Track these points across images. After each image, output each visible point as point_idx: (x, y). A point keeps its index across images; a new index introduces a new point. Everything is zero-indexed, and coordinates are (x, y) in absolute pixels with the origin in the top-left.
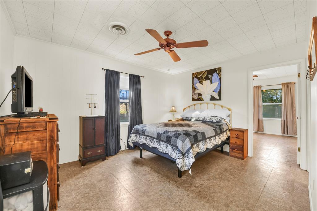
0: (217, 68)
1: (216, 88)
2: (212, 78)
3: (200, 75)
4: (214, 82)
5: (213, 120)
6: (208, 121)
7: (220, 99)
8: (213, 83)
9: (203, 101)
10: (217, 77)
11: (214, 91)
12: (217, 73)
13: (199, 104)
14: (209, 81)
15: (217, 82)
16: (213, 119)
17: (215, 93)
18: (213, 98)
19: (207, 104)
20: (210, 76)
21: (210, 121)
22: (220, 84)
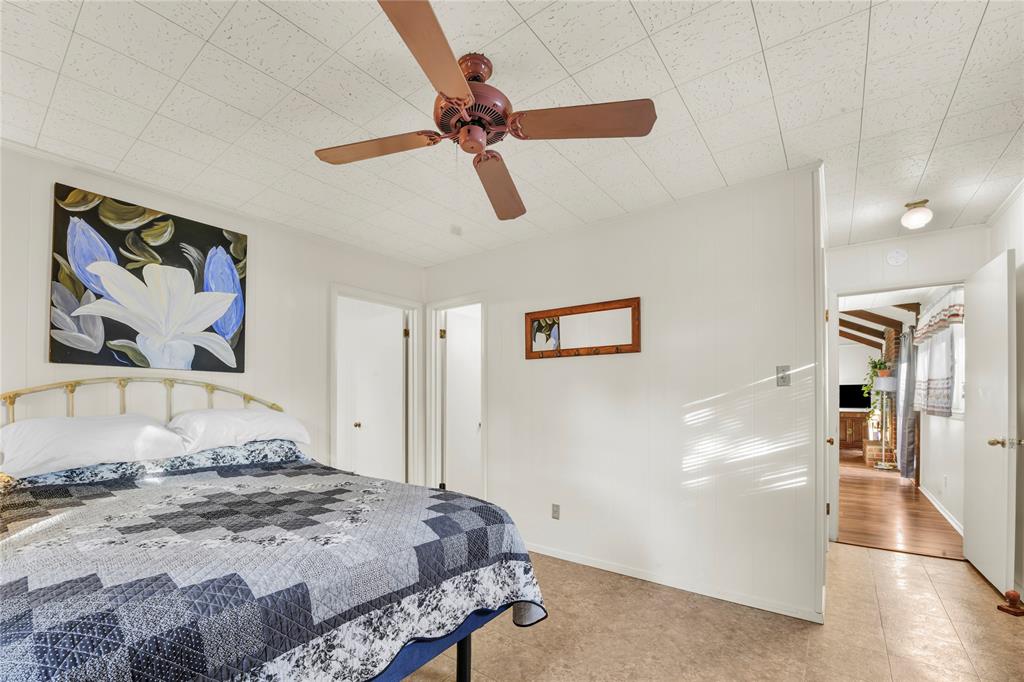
0: (227, 231)
1: (224, 317)
2: (201, 267)
3: (124, 220)
4: (213, 287)
5: (266, 456)
6: (247, 466)
7: (240, 368)
8: (209, 289)
9: (147, 365)
10: (229, 272)
11: (210, 329)
12: (228, 252)
13: (109, 379)
14: (185, 272)
15: (229, 291)
16: (267, 451)
17: (221, 338)
18: (204, 360)
19: (171, 383)
20: (191, 253)
21: (253, 465)
22: (240, 303)
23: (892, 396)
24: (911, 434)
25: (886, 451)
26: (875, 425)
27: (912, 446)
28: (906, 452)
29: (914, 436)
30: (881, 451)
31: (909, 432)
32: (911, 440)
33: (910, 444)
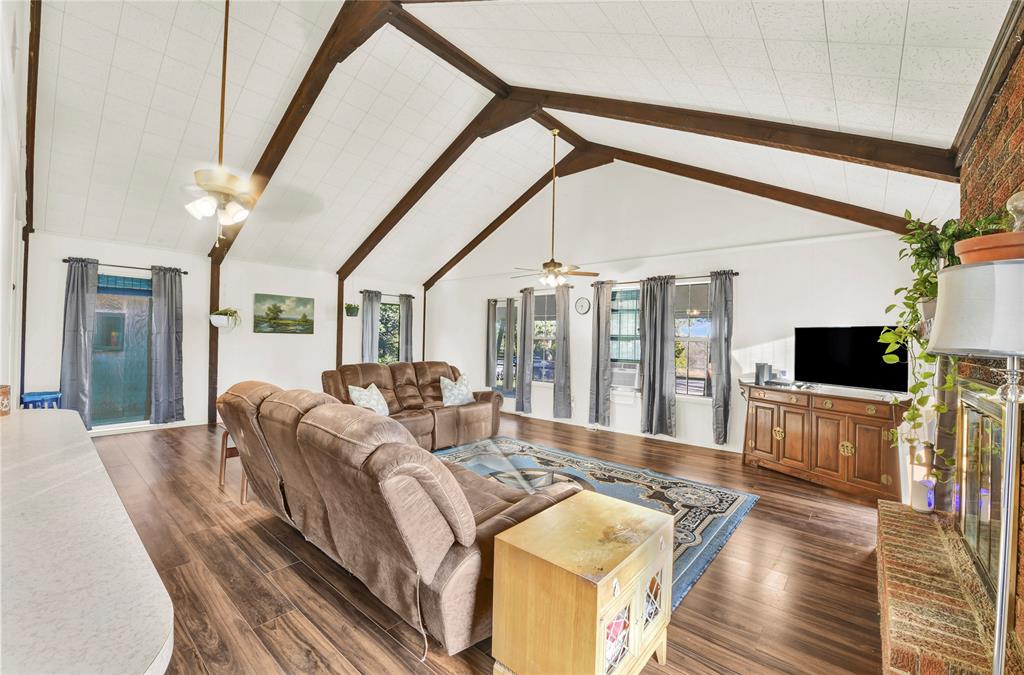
26: (922, 454)
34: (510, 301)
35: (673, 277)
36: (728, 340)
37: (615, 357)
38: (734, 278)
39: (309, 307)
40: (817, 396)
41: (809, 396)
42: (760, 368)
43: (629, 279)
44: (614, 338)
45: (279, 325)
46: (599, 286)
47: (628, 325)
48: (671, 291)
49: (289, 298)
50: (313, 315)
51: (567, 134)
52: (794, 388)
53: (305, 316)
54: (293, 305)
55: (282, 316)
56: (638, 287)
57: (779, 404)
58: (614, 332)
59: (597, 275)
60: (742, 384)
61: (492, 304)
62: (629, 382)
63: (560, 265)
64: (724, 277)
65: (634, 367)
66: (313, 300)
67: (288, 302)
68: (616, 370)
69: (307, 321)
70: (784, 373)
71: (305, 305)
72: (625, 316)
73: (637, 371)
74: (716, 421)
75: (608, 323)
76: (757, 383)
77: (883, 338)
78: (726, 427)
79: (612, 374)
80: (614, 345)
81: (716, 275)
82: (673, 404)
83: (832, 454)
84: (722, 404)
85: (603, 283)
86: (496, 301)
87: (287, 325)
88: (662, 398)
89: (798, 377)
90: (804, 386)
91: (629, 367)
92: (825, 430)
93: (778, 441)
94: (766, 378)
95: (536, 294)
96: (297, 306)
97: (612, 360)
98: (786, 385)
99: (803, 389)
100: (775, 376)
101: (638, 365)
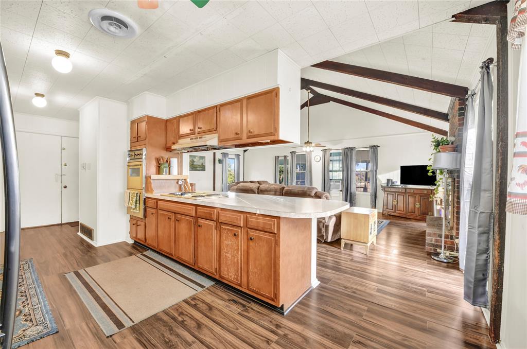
23: (455, 175)
24: (484, 237)
25: (447, 237)
26: (439, 202)
27: (484, 257)
28: (473, 265)
29: (488, 241)
30: (440, 236)
31: (481, 234)
32: (483, 246)
33: (480, 253)
34: (285, 157)
35: (355, 148)
36: (376, 171)
37: (331, 178)
38: (378, 148)
39: (204, 160)
40: (408, 188)
41: (406, 189)
42: (388, 180)
43: (337, 148)
44: (330, 171)
45: (194, 167)
46: (324, 151)
47: (337, 166)
48: (354, 153)
49: (197, 156)
50: (205, 163)
51: (313, 92)
52: (400, 187)
53: (202, 164)
54: (198, 159)
55: (195, 164)
56: (341, 151)
57: (395, 192)
58: (331, 168)
59: (325, 147)
60: (382, 186)
61: (277, 158)
62: (337, 187)
63: (311, 143)
64: (374, 148)
65: (339, 182)
66: (205, 157)
67: (197, 158)
68: (332, 183)
69: (203, 166)
70: (396, 182)
71: (202, 159)
72: (334, 162)
73: (340, 184)
74: (372, 201)
75: (328, 165)
76: (387, 185)
77: (428, 168)
78: (375, 203)
79: (330, 185)
80: (331, 173)
81: (372, 147)
82: (355, 195)
83: (413, 208)
84: (374, 194)
85: (326, 149)
86: (278, 157)
87: (196, 167)
88: (351, 193)
89: (401, 183)
90: (403, 186)
91: (337, 182)
92: (411, 200)
93: (395, 205)
94: (390, 184)
95: (297, 154)
96: (200, 160)
97: (330, 180)
98: (398, 186)
99: (404, 187)
100: (393, 183)
101: (341, 181)
